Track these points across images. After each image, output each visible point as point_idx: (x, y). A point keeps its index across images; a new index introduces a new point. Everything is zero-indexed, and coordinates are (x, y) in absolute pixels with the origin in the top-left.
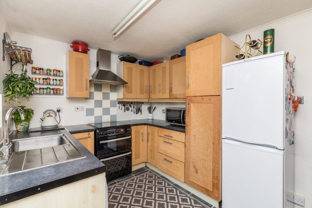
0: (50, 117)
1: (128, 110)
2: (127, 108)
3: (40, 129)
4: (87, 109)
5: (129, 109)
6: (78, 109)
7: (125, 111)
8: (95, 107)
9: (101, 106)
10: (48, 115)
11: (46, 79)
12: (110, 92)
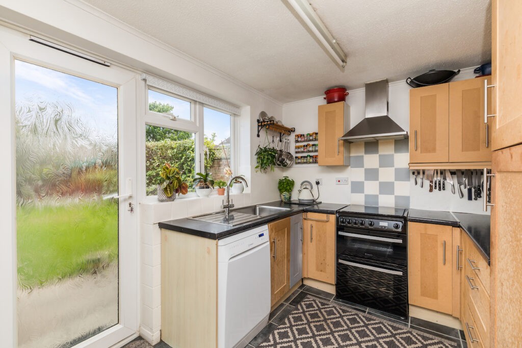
0: (306, 190)
1: (440, 188)
2: (440, 184)
3: (298, 202)
4: (352, 182)
5: (444, 187)
6: (339, 181)
7: (431, 190)
8: (366, 179)
9: (377, 179)
10: (305, 187)
11: (307, 146)
12: (395, 153)
